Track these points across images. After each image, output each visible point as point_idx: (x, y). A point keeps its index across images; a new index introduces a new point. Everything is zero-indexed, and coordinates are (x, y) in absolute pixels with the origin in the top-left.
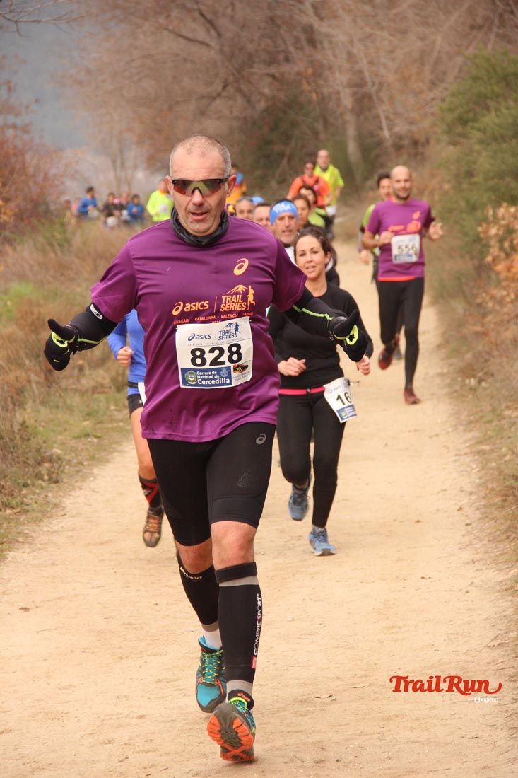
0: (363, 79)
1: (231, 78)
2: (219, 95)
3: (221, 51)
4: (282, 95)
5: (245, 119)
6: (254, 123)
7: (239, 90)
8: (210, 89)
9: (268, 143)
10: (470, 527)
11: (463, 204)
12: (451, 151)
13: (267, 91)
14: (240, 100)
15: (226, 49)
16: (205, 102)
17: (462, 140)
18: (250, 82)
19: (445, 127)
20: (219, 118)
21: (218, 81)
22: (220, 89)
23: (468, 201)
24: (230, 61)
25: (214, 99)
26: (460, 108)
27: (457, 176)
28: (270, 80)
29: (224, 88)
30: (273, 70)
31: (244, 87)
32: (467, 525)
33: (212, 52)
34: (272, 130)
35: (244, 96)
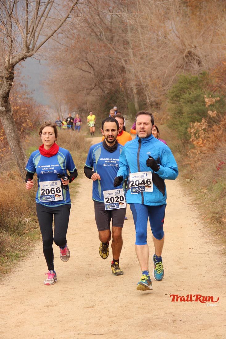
0: (141, 83)
1: (97, 83)
2: (93, 88)
3: (94, 74)
4: (113, 89)
5: (101, 96)
6: (104, 98)
7: (100, 87)
8: (90, 86)
9: (109, 103)
10: (201, 230)
11: (178, 123)
12: (173, 106)
13: (108, 87)
14: (100, 90)
15: (96, 74)
16: (88, 90)
17: (176, 102)
18: (103, 84)
19: (171, 98)
20: (93, 96)
21: (93, 84)
22: (94, 86)
23: (180, 122)
24: (97, 78)
25: (92, 89)
26: (176, 92)
27: (175, 114)
28: (109, 84)
29: (95, 86)
30: (110, 81)
31: (102, 86)
32: (200, 229)
33: (92, 75)
34: (110, 99)
35: (102, 89)
